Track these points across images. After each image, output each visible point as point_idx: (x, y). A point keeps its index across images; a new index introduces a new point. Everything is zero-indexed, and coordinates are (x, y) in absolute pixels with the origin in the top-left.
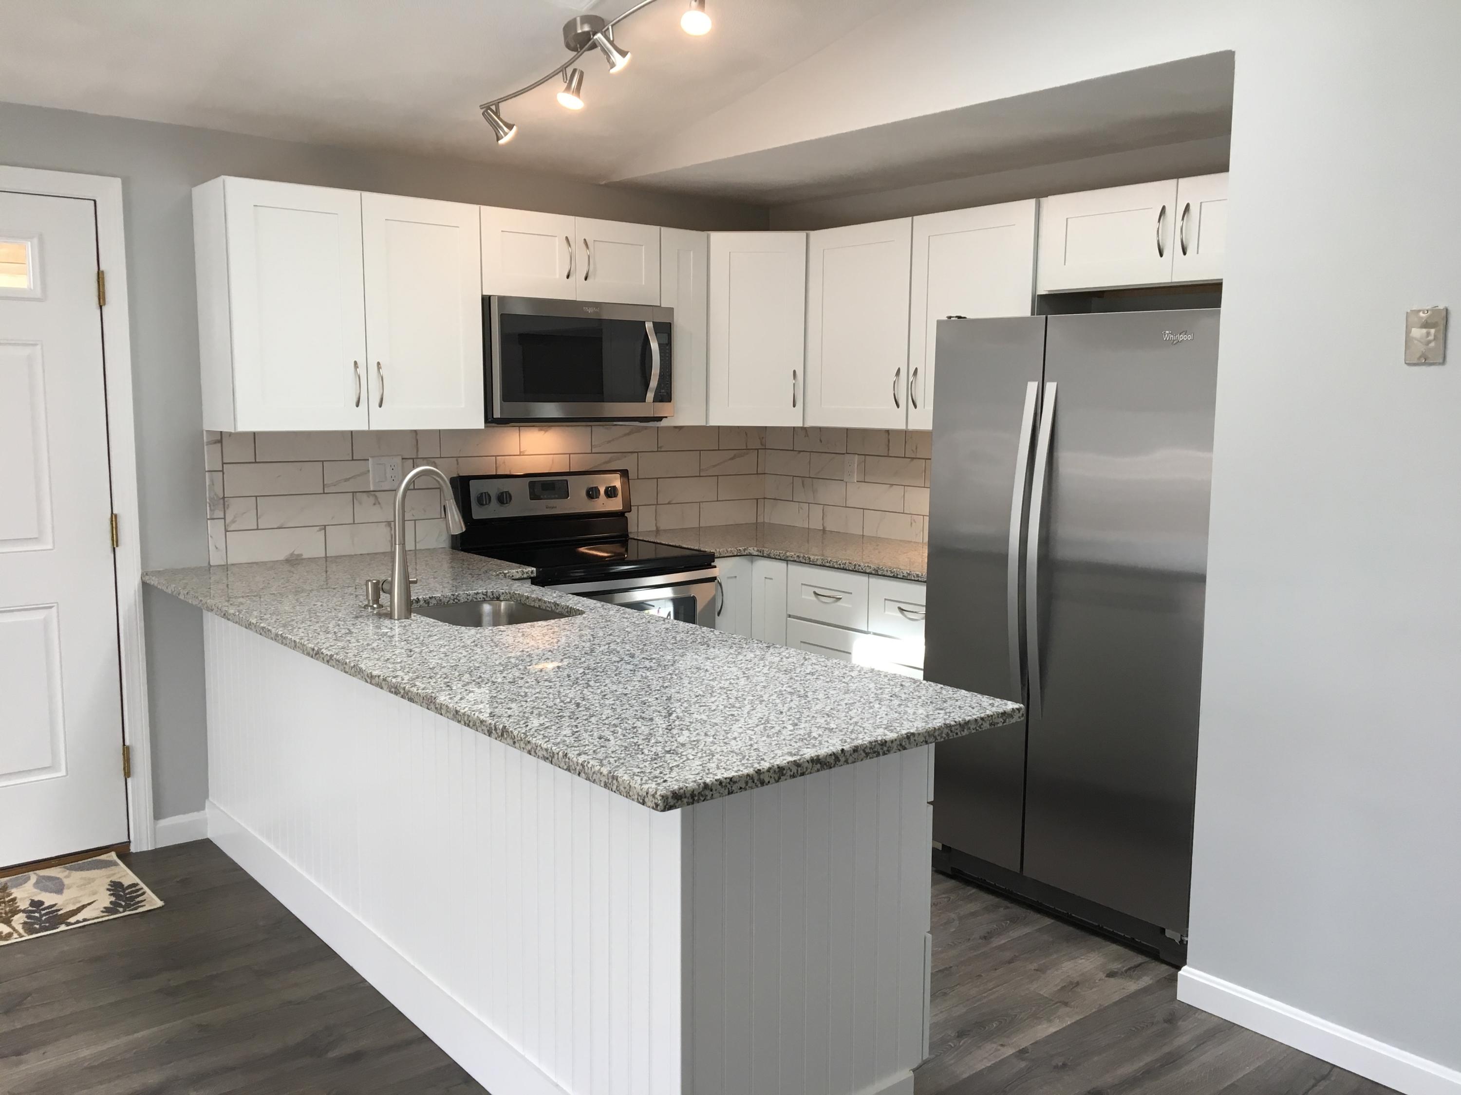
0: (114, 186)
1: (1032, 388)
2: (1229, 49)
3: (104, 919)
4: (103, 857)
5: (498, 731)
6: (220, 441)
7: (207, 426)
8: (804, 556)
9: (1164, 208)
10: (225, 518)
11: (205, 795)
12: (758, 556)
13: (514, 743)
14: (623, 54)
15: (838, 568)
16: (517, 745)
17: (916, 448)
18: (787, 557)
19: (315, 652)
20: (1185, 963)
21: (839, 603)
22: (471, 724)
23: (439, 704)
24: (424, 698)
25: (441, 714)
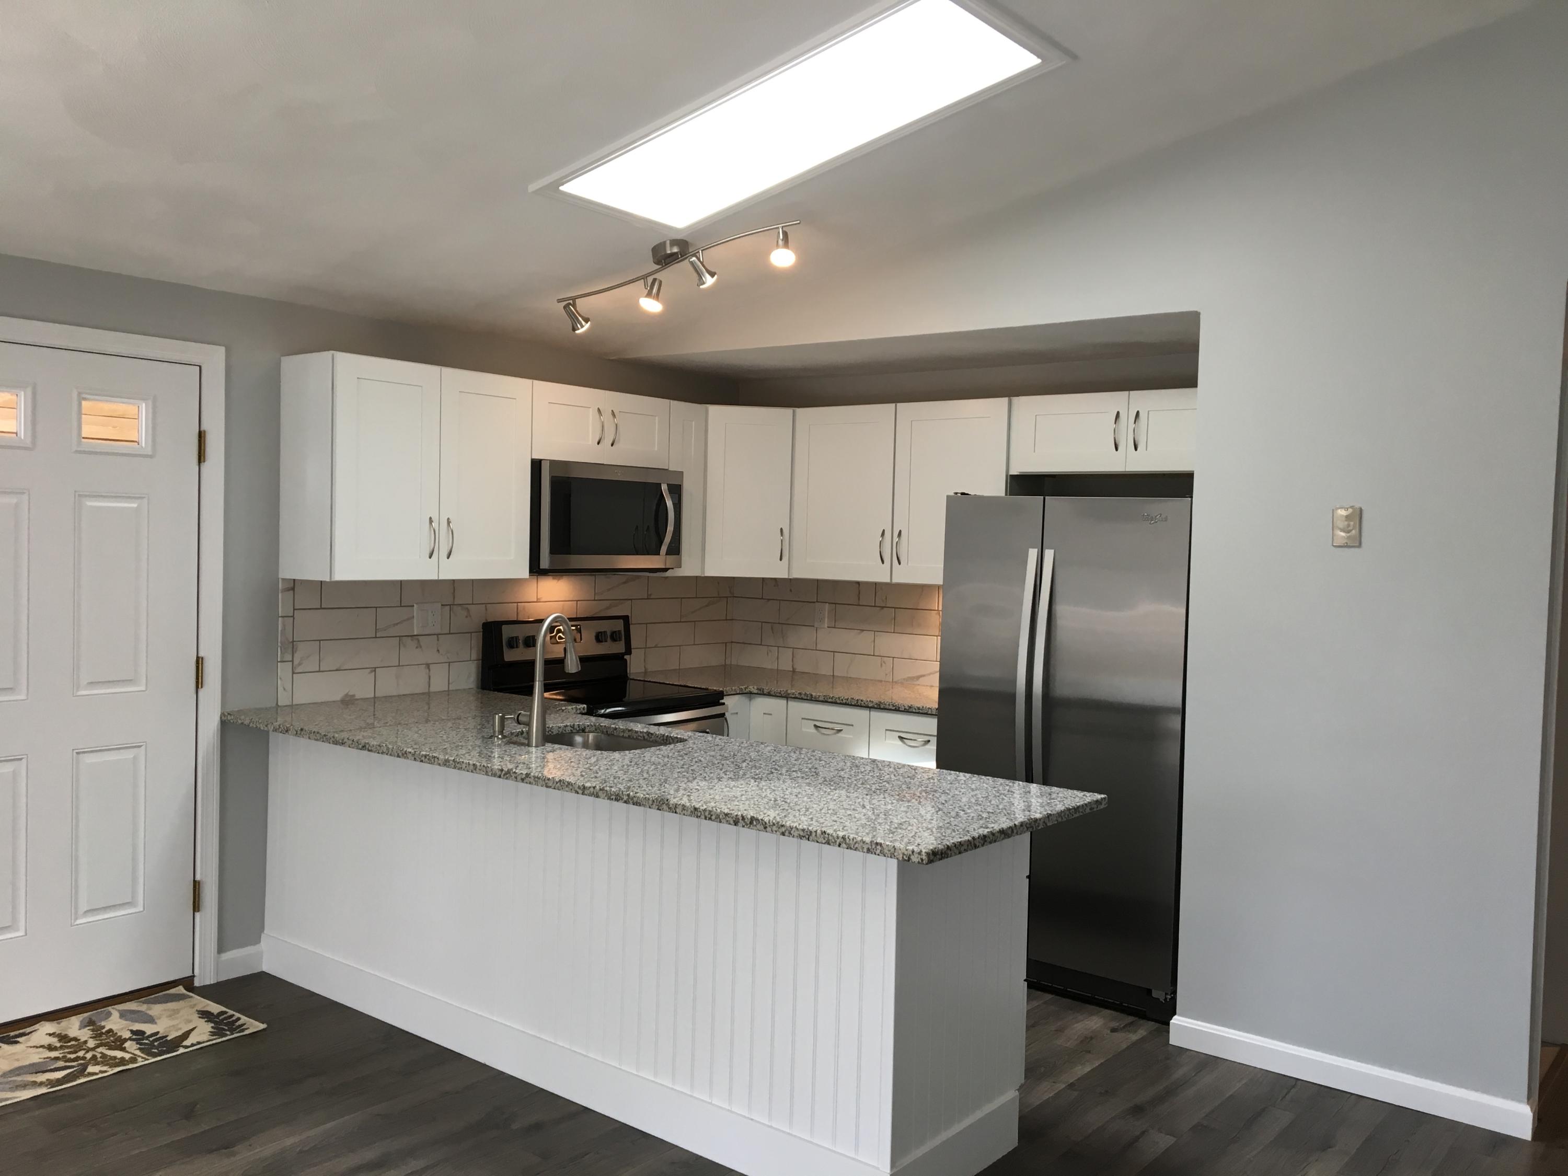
0: (219, 352)
1: (1033, 554)
2: (1195, 310)
3: (214, 1042)
4: (172, 991)
5: (746, 820)
6: (293, 589)
7: (282, 575)
8: (806, 693)
9: (1118, 413)
10: (292, 661)
11: (262, 928)
12: (757, 694)
13: (765, 828)
14: (712, 274)
15: (840, 704)
16: (769, 829)
17: (886, 599)
18: (789, 694)
19: (504, 772)
20: (1175, 1014)
21: (840, 735)
22: (713, 817)
23: (673, 805)
24: (654, 801)
25: (676, 812)
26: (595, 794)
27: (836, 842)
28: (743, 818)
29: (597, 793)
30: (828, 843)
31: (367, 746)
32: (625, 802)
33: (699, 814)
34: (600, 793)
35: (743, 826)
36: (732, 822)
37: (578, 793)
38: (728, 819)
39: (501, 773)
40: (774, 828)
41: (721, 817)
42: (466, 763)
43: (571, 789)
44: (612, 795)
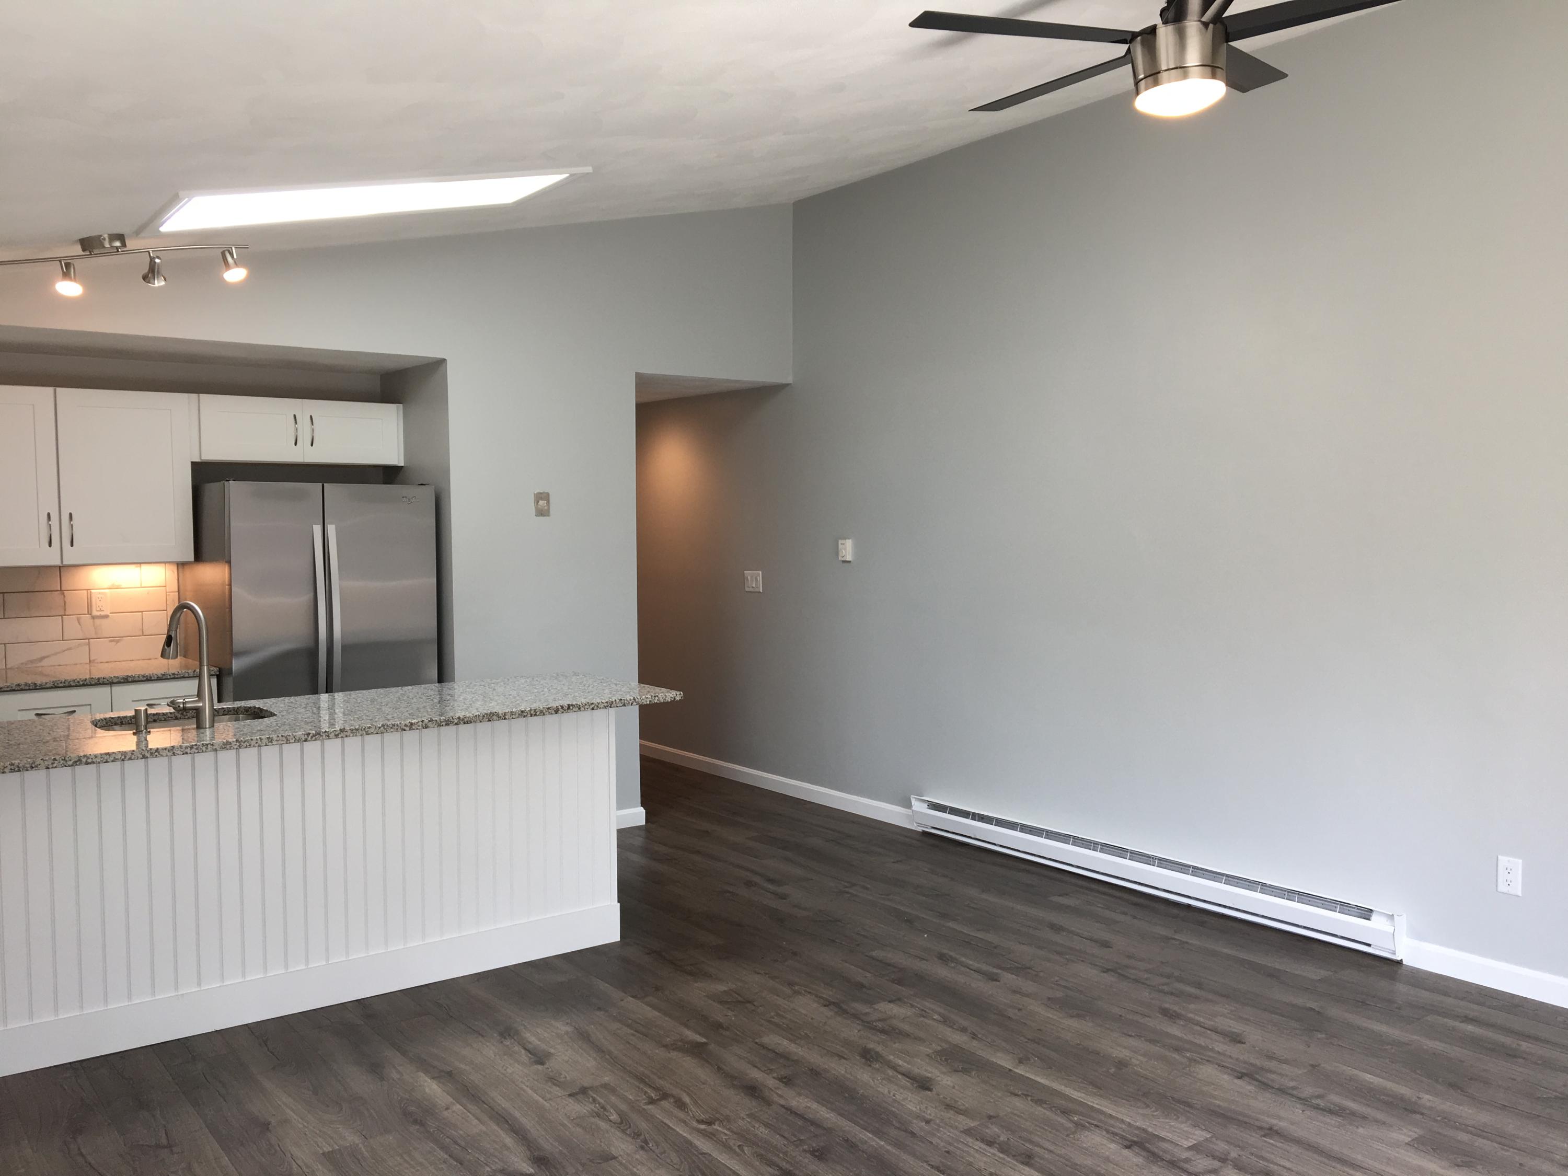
1: (317, 529)
9: (296, 416)
15: (76, 686)
16: (582, 709)
19: (311, 735)
23: (502, 714)
24: (484, 716)
25: (505, 719)
26: (424, 726)
27: (629, 703)
28: (562, 707)
29: (426, 725)
30: (624, 705)
31: (84, 760)
32: (456, 724)
33: (525, 714)
34: (430, 724)
35: (563, 713)
36: (553, 712)
37: (405, 730)
38: (550, 711)
39: (308, 737)
40: (586, 707)
41: (544, 711)
42: (257, 739)
43: (397, 729)
44: (441, 722)
